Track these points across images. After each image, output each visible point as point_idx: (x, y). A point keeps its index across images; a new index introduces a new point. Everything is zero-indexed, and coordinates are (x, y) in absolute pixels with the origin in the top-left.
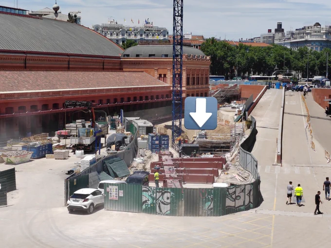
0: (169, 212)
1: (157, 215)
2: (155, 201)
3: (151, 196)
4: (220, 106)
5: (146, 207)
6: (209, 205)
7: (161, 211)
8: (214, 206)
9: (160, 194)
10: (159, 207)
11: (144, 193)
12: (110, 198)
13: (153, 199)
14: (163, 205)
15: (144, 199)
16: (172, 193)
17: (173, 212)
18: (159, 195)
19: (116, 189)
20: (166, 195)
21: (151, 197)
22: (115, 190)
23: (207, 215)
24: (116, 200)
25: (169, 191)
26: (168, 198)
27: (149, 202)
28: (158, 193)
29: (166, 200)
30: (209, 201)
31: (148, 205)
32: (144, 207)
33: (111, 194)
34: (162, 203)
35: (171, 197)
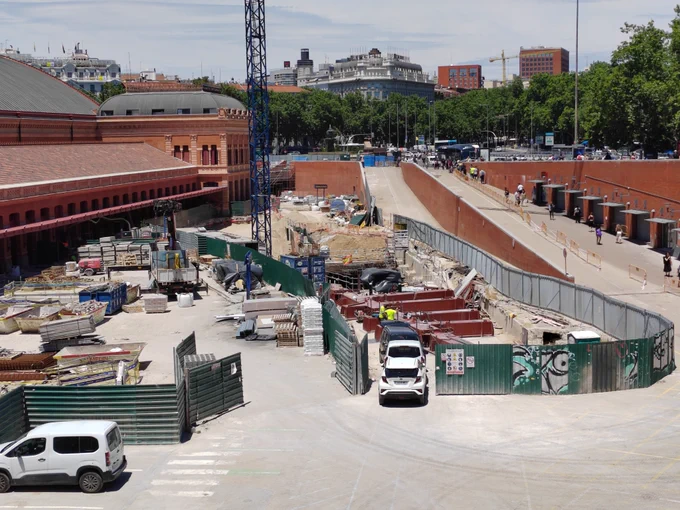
0: (566, 388)
1: (544, 396)
2: (538, 370)
3: (529, 362)
5: (521, 383)
6: (632, 368)
7: (550, 386)
8: (639, 371)
9: (549, 356)
10: (547, 380)
11: (517, 358)
12: (448, 372)
13: (535, 367)
14: (554, 376)
15: (516, 369)
16: (571, 354)
17: (573, 388)
18: (545, 359)
19: (460, 355)
20: (560, 358)
21: (532, 364)
22: (457, 357)
23: (628, 386)
24: (460, 376)
25: (566, 350)
26: (563, 364)
27: (527, 374)
28: (543, 356)
29: (559, 366)
30: (632, 362)
31: (525, 378)
32: (517, 382)
33: (449, 364)
34: (554, 373)
35: (570, 360)
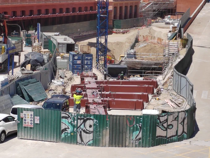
0: (91, 142)
1: (78, 146)
2: (75, 129)
3: (71, 123)
4: (152, 21)
5: (65, 136)
6: (138, 134)
7: (82, 140)
8: (143, 136)
9: (82, 121)
10: (81, 135)
11: (63, 120)
12: (24, 125)
13: (74, 126)
14: (85, 134)
15: (63, 127)
16: (95, 120)
17: (96, 142)
18: (80, 122)
19: (31, 115)
20: (89, 123)
21: (72, 124)
22: (30, 116)
23: (134, 145)
24: (31, 128)
25: (92, 118)
26: (90, 126)
27: (69, 131)
28: (79, 121)
29: (88, 128)
30: (137, 129)
31: (68, 133)
32: (63, 135)
33: (25, 120)
34: (84, 131)
35: (94, 125)
